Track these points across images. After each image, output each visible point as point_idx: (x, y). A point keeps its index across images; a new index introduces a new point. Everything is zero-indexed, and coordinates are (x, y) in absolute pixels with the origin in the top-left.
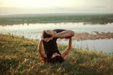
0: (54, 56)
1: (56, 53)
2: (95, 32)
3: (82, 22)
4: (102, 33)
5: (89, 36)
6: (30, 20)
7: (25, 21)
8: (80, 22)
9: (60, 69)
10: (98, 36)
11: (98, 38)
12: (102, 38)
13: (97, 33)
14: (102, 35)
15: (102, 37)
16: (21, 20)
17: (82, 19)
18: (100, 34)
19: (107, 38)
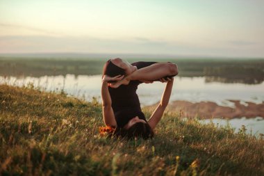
0: (131, 123)
1: (137, 118)
2: (231, 101)
3: (202, 76)
4: (249, 103)
5: (218, 110)
6: (81, 67)
7: (69, 68)
8: (198, 76)
9: (143, 147)
10: (238, 112)
11: (239, 117)
12: (248, 117)
13: (237, 103)
14: (248, 108)
15: (248, 113)
16: (60, 67)
17: (202, 70)
18: (243, 106)
19: (260, 116)
